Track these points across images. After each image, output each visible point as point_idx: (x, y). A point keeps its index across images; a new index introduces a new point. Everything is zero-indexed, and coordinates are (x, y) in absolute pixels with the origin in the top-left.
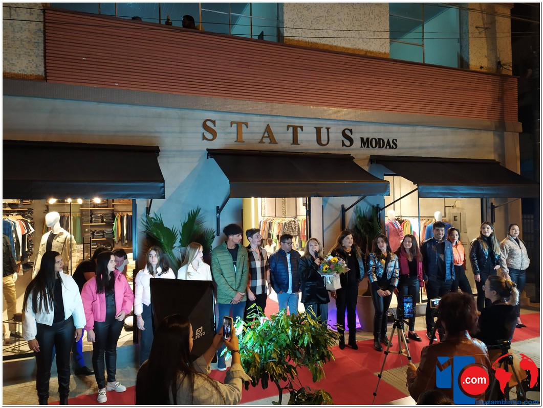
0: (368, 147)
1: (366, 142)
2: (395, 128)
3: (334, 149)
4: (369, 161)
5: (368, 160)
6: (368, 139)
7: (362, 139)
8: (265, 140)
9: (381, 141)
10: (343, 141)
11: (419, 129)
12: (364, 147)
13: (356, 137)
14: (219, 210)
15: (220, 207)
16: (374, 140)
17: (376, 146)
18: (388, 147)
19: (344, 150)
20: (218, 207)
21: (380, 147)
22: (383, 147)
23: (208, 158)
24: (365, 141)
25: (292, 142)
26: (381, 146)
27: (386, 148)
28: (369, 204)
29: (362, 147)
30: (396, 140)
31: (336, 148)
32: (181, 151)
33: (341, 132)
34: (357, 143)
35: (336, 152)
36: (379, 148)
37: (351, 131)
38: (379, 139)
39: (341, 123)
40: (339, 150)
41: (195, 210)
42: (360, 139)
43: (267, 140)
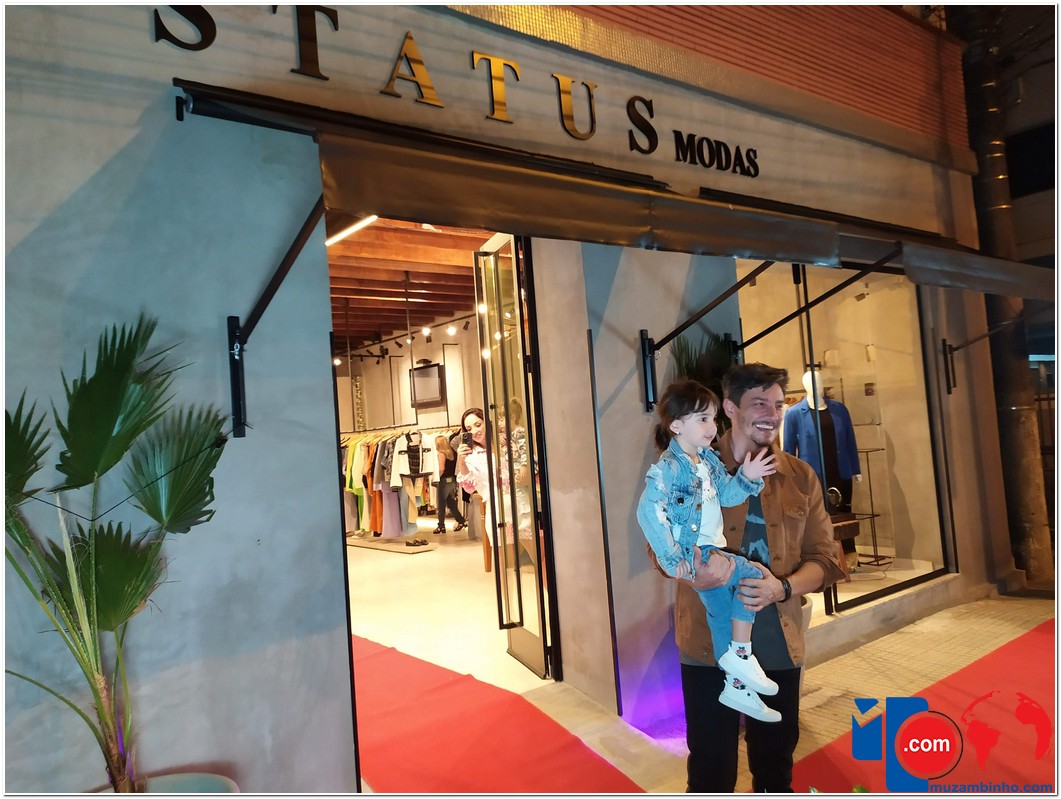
0: (693, 161)
1: (688, 147)
2: (749, 118)
3: (609, 155)
6: (691, 138)
7: (678, 135)
8: (399, 87)
9: (723, 150)
11: (800, 130)
12: (685, 160)
13: (663, 125)
14: (239, 332)
15: (242, 322)
16: (705, 143)
17: (711, 161)
18: (738, 169)
19: (636, 160)
20: (233, 321)
21: (720, 167)
22: (727, 167)
23: (180, 117)
24: (685, 142)
26: (724, 163)
27: (733, 171)
29: (678, 159)
30: (755, 152)
31: (615, 152)
32: (55, 68)
33: (625, 104)
34: (667, 147)
35: (614, 165)
36: (718, 168)
37: (649, 105)
38: (719, 144)
39: (621, 75)
40: (622, 158)
41: (131, 325)
42: (673, 135)
43: (406, 89)
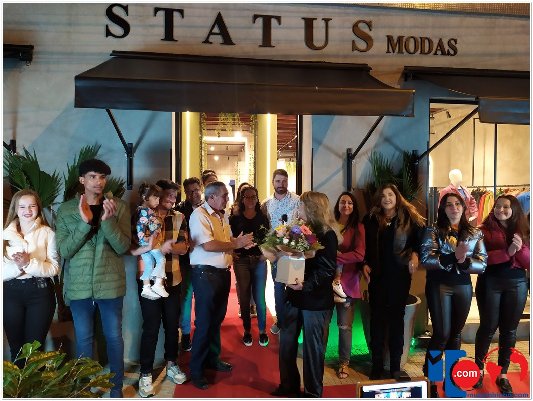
0: (400, 52)
1: (396, 44)
3: (337, 56)
4: (402, 76)
5: (399, 76)
6: (400, 38)
7: (390, 39)
8: (212, 38)
9: (427, 42)
10: (353, 41)
11: (502, 21)
12: (394, 52)
13: (379, 35)
16: (412, 40)
17: (416, 50)
18: (439, 52)
19: (356, 56)
20: (130, 145)
22: (429, 52)
24: (395, 40)
25: (260, 43)
26: (427, 50)
27: (435, 54)
28: (397, 148)
29: (388, 52)
30: (455, 41)
31: (341, 53)
32: (71, 54)
33: (351, 26)
34: (380, 46)
35: (340, 61)
36: (422, 53)
37: (369, 24)
38: (423, 39)
39: (351, 10)
40: (345, 56)
42: (386, 38)
43: (217, 39)
